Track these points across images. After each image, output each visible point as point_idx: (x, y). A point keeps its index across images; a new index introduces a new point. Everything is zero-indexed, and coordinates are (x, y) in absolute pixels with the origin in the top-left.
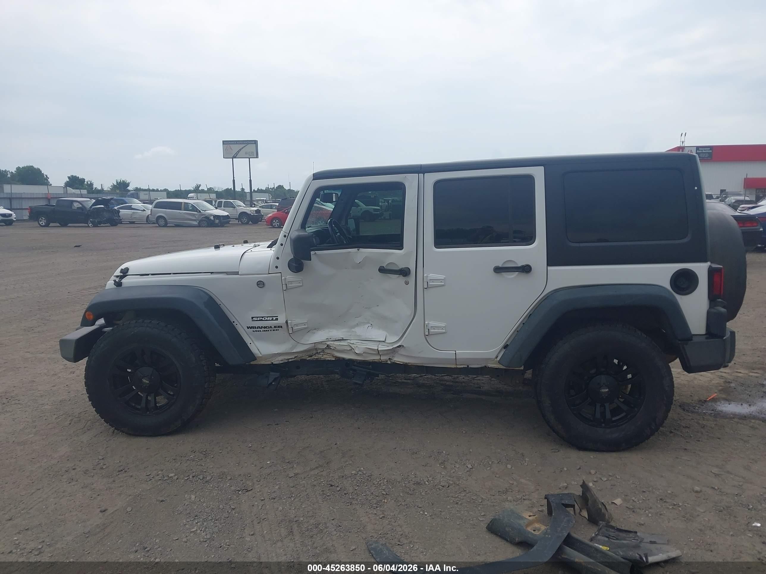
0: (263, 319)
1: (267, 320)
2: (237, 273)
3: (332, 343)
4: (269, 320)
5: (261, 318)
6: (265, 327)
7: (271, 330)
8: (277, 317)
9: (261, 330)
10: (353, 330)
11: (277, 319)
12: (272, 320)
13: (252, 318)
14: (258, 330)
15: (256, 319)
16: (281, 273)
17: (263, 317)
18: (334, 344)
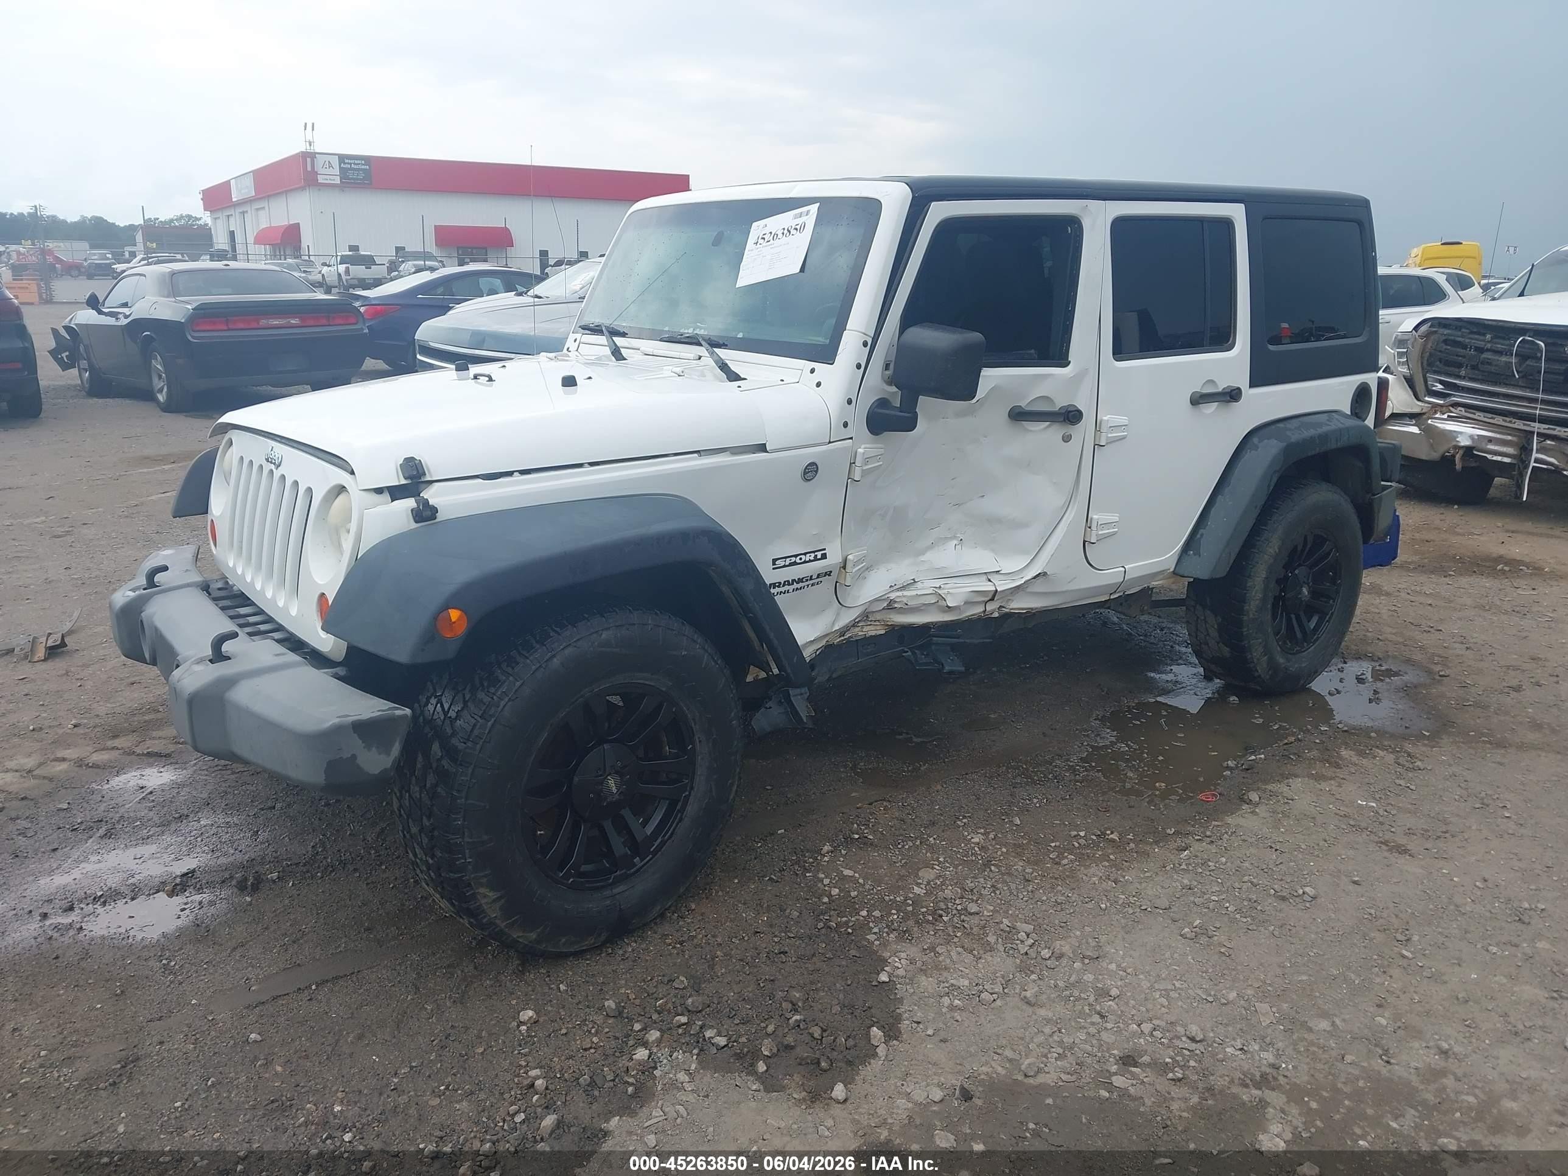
0: (798, 561)
1: (805, 562)
2: (762, 448)
3: (899, 594)
4: (810, 561)
5: (793, 559)
6: (800, 580)
7: (808, 586)
8: (824, 549)
9: (791, 588)
10: (922, 558)
11: (824, 556)
12: (816, 559)
13: (774, 561)
14: (782, 589)
15: (783, 564)
16: (851, 438)
17: (796, 556)
18: (904, 596)
